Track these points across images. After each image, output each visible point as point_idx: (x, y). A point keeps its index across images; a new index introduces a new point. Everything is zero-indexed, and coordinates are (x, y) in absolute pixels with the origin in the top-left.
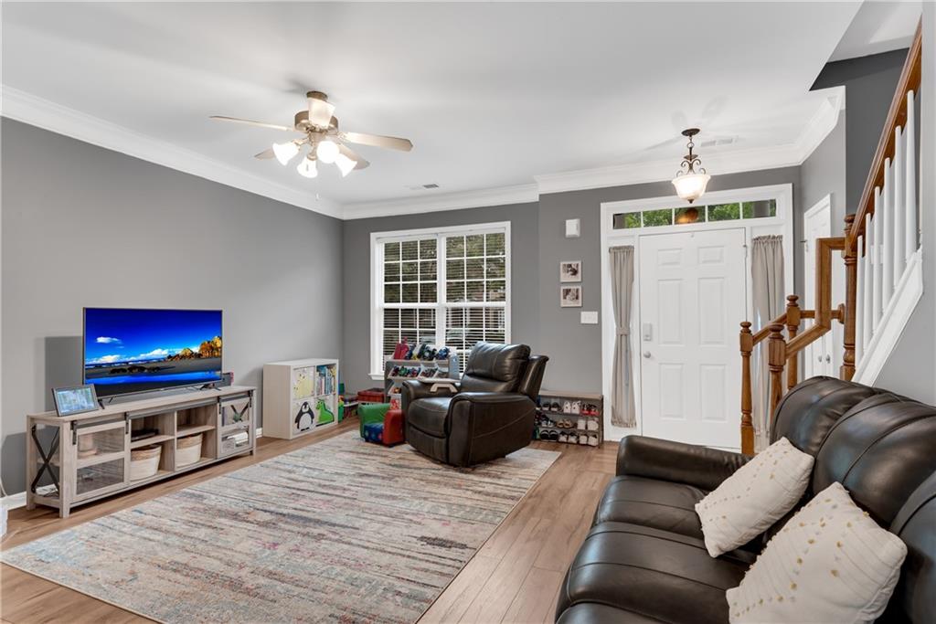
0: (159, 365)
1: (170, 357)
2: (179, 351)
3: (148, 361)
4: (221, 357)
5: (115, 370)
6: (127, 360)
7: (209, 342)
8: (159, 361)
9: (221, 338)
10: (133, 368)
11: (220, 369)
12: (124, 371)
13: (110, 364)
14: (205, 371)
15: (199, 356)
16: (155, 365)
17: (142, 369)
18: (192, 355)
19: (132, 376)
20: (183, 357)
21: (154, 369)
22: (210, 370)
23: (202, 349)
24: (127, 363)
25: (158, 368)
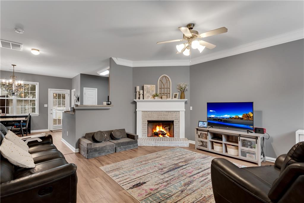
0: (227, 120)
1: (230, 118)
2: (234, 116)
3: (223, 118)
4: (253, 120)
5: (214, 119)
6: (217, 117)
7: (246, 114)
8: (227, 118)
9: (253, 113)
10: (219, 119)
11: (253, 125)
12: (216, 120)
13: (213, 118)
14: (245, 125)
15: (242, 119)
16: (225, 120)
17: (221, 120)
18: (239, 118)
19: (219, 122)
20: (235, 118)
21: (225, 121)
22: (247, 125)
23: (243, 116)
24: (217, 118)
25: (226, 121)
